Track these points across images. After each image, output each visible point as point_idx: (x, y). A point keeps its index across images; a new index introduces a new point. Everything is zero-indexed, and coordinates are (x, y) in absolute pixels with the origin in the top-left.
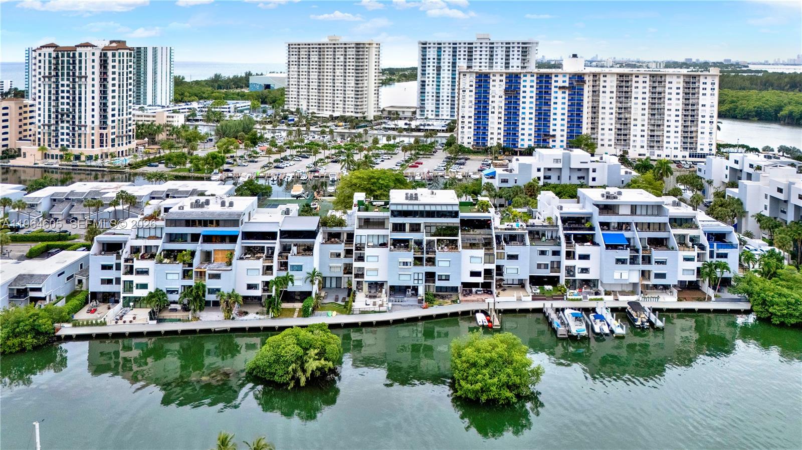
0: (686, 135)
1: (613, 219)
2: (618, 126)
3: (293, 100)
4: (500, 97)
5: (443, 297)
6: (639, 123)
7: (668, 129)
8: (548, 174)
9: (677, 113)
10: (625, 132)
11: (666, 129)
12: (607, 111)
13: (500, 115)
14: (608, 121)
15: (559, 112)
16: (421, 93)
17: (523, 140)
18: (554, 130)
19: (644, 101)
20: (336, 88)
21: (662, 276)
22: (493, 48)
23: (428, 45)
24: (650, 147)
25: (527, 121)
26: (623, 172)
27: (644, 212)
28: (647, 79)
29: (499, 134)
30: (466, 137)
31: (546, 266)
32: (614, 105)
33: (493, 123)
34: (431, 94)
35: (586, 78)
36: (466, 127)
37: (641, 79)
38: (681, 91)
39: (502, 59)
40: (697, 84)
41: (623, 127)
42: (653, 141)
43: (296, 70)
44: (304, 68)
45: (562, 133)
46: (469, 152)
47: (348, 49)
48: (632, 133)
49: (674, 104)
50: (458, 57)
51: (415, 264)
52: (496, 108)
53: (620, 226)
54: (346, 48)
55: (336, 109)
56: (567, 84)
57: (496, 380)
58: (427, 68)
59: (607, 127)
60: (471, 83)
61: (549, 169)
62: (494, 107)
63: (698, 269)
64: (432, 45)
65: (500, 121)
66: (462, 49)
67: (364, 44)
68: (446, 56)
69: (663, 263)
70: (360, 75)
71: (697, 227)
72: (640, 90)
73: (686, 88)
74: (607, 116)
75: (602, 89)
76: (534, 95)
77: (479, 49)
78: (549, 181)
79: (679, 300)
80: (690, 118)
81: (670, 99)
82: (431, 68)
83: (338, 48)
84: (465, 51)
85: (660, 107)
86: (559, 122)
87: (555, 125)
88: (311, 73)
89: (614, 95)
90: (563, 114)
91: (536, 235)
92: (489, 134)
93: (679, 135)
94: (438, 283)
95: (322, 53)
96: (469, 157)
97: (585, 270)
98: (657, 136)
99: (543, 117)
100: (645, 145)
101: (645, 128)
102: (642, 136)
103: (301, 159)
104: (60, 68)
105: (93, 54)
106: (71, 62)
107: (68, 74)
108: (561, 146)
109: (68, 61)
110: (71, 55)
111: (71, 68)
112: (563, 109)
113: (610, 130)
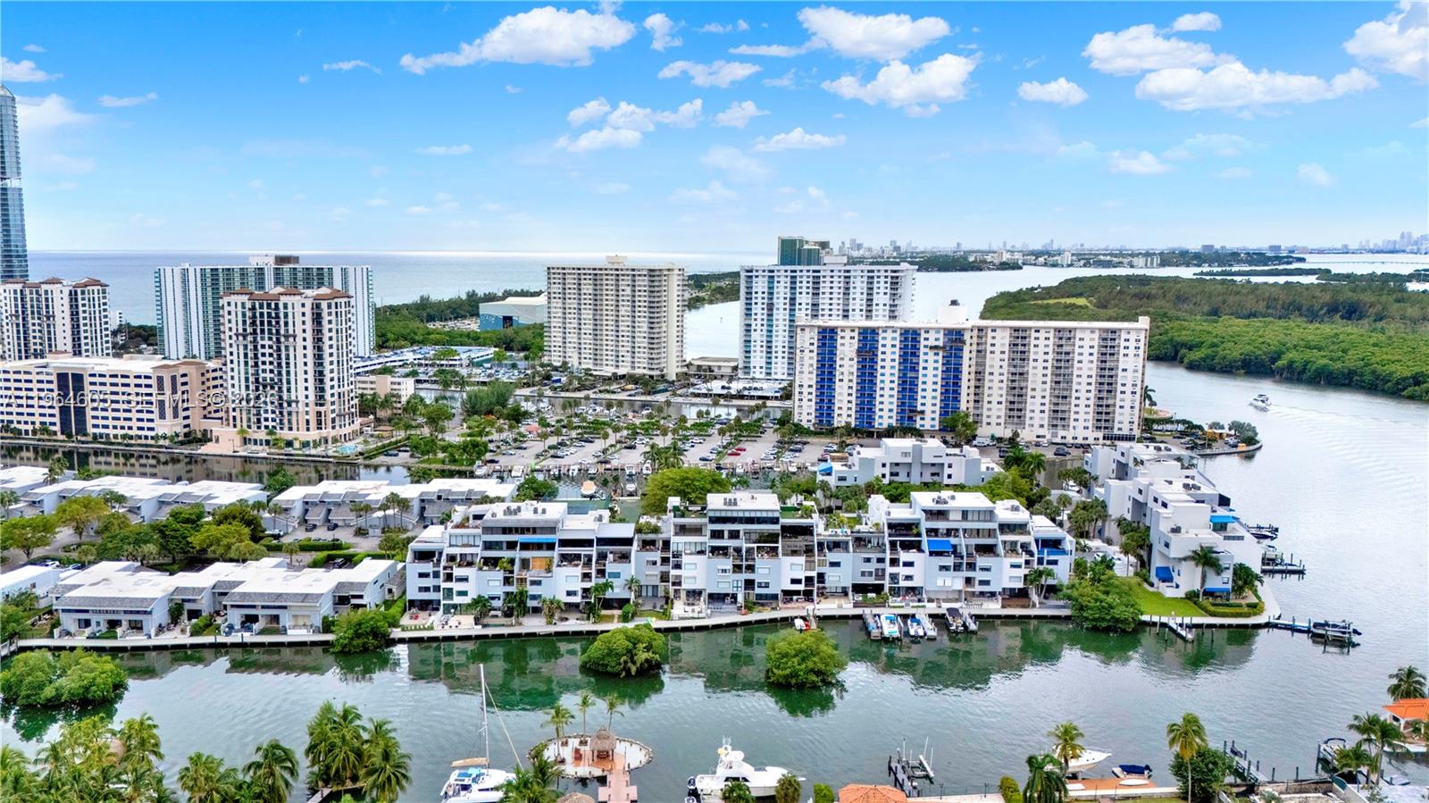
0: (1100, 410)
1: (942, 525)
2: (1011, 399)
3: (557, 349)
4: (851, 359)
6: (1038, 394)
7: (1077, 402)
8: (896, 469)
9: (1090, 380)
10: (1020, 406)
11: (1074, 402)
12: (996, 378)
13: (851, 384)
14: (996, 390)
15: (930, 379)
16: (746, 341)
17: (881, 417)
18: (923, 404)
19: (1045, 364)
20: (621, 334)
21: (987, 583)
22: (849, 277)
23: (754, 273)
24: (1053, 426)
25: (887, 392)
26: (983, 468)
27: (976, 518)
28: (1051, 335)
29: (850, 409)
30: (805, 413)
31: (870, 574)
32: (1005, 370)
33: (840, 394)
34: (759, 343)
35: (967, 337)
36: (805, 400)
37: (1042, 335)
38: (1095, 351)
39: (862, 293)
40: (1117, 341)
41: (1016, 399)
42: (1057, 419)
43: (560, 305)
44: (572, 304)
45: (933, 408)
46: (808, 432)
47: (637, 278)
48: (1029, 407)
50: (798, 290)
51: (734, 572)
52: (846, 373)
53: (949, 532)
54: (634, 275)
55: (620, 364)
56: (940, 343)
57: (803, 666)
58: (754, 306)
59: (995, 399)
60: (812, 341)
61: (897, 464)
62: (842, 373)
63: (1026, 576)
64: (760, 273)
65: (850, 391)
66: (805, 279)
67: (660, 270)
68: (781, 289)
69: (987, 570)
70: (656, 315)
71: (1029, 534)
72: (1041, 349)
73: (1103, 347)
74: (996, 385)
75: (989, 348)
76: (896, 357)
77: (828, 279)
78: (896, 479)
79: (1003, 607)
80: (1106, 387)
81: (1080, 362)
82: (760, 305)
83: (623, 275)
84: (808, 282)
85: (1067, 372)
86: (929, 394)
87: (925, 397)
88: (583, 311)
89: (1006, 356)
90: (935, 383)
91: (860, 541)
92: (836, 408)
93: (1091, 410)
94: (758, 591)
95: (598, 282)
96: (809, 440)
97: (909, 578)
98: (1062, 411)
99: (908, 387)
100: (1046, 423)
101: (1047, 401)
102: (1042, 412)
103: (583, 443)
104: (258, 323)
105: (303, 305)
106: (273, 315)
107: (270, 331)
108: (932, 426)
109: (269, 315)
110: (273, 306)
111: (274, 323)
112: (935, 376)
113: (999, 403)
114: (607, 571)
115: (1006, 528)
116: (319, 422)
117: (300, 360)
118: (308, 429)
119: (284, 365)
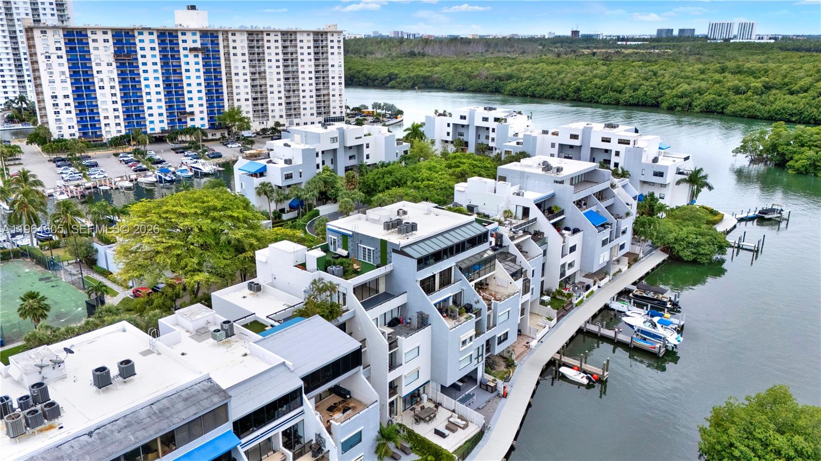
0: (319, 99)
2: (254, 95)
4: (109, 64)
6: (275, 89)
12: (242, 77)
13: (113, 91)
14: (243, 89)
15: (194, 81)
17: (152, 122)
18: (191, 106)
19: (278, 64)
25: (154, 97)
28: (279, 38)
29: (117, 117)
30: (65, 127)
32: (247, 71)
33: (104, 102)
36: (62, 113)
37: (272, 38)
38: (312, 50)
40: (324, 43)
41: (259, 95)
45: (201, 109)
48: (270, 102)
49: (306, 66)
52: (106, 80)
56: (198, 45)
59: (243, 97)
62: (102, 80)
72: (273, 51)
73: (316, 47)
74: (242, 84)
80: (321, 80)
81: (302, 60)
85: (293, 69)
86: (195, 95)
87: (191, 99)
89: (246, 58)
90: (199, 84)
92: (101, 118)
98: (293, 103)
99: (174, 90)
101: (282, 95)
102: (280, 104)
108: (202, 125)
112: (198, 77)
113: (247, 100)
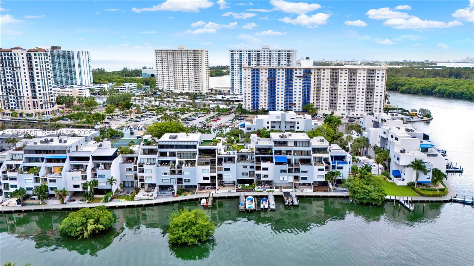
0: (367, 103)
2: (331, 99)
3: (161, 83)
4: (266, 82)
5: (188, 191)
6: (342, 96)
7: (358, 100)
8: (274, 125)
9: (363, 91)
10: (335, 102)
11: (357, 100)
12: (325, 90)
13: (265, 93)
14: (325, 95)
15: (298, 90)
16: (232, 79)
17: (278, 106)
18: (295, 101)
19: (345, 84)
20: (184, 77)
21: (305, 179)
22: (271, 54)
23: (234, 52)
24: (348, 110)
25: (280, 96)
26: (313, 124)
27: (301, 145)
28: (347, 72)
29: (265, 103)
30: (247, 105)
31: (247, 174)
32: (329, 87)
33: (262, 97)
34: (237, 80)
35: (313, 71)
36: (247, 99)
37: (344, 72)
38: (365, 78)
39: (276, 60)
40: (374, 74)
41: (333, 99)
42: (350, 107)
43: (161, 65)
44: (165, 65)
45: (299, 102)
46: (249, 113)
47: (189, 54)
48: (338, 102)
49: (361, 85)
50: (251, 59)
51: (171, 174)
52: (264, 88)
53: (288, 153)
54: (188, 53)
55: (184, 88)
56: (302, 75)
58: (234, 65)
59: (325, 99)
60: (249, 74)
61: (274, 122)
62: (262, 88)
63: (326, 175)
64: (236, 52)
65: (265, 95)
66: (254, 55)
67: (198, 51)
68: (245, 59)
69: (306, 172)
70: (197, 69)
71: (328, 153)
72: (343, 78)
73: (368, 77)
74: (325, 93)
75: (322, 78)
76: (284, 81)
77: (263, 54)
78: (274, 129)
79: (314, 191)
80: (370, 94)
81: (359, 83)
82: (237, 65)
83: (184, 53)
84: (255, 56)
85: (354, 87)
86: (297, 96)
87: (296, 98)
88: (169, 68)
89: (329, 81)
90: (300, 92)
91: (243, 158)
92: (260, 103)
93: (364, 103)
94: (184, 184)
95: (175, 56)
96: (248, 116)
97: (266, 176)
98: (352, 104)
99: (289, 93)
100: (345, 109)
101: (346, 99)
102: (344, 104)
103: (152, 116)
104: (4, 62)
105: (22, 54)
106: (10, 58)
107: (9, 65)
108: (299, 110)
109: (8, 58)
110: (10, 54)
111: (11, 62)
112: (300, 89)
113: (327, 100)
114: (98, 174)
115: (316, 150)
116: (34, 106)
117: (23, 79)
118: (30, 109)
119: (16, 80)
